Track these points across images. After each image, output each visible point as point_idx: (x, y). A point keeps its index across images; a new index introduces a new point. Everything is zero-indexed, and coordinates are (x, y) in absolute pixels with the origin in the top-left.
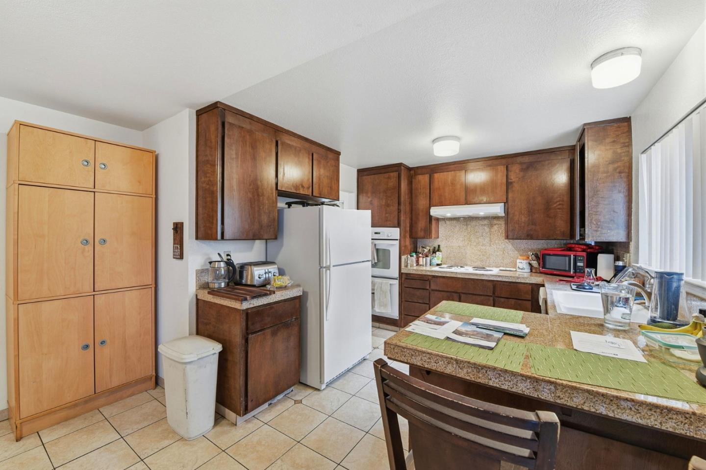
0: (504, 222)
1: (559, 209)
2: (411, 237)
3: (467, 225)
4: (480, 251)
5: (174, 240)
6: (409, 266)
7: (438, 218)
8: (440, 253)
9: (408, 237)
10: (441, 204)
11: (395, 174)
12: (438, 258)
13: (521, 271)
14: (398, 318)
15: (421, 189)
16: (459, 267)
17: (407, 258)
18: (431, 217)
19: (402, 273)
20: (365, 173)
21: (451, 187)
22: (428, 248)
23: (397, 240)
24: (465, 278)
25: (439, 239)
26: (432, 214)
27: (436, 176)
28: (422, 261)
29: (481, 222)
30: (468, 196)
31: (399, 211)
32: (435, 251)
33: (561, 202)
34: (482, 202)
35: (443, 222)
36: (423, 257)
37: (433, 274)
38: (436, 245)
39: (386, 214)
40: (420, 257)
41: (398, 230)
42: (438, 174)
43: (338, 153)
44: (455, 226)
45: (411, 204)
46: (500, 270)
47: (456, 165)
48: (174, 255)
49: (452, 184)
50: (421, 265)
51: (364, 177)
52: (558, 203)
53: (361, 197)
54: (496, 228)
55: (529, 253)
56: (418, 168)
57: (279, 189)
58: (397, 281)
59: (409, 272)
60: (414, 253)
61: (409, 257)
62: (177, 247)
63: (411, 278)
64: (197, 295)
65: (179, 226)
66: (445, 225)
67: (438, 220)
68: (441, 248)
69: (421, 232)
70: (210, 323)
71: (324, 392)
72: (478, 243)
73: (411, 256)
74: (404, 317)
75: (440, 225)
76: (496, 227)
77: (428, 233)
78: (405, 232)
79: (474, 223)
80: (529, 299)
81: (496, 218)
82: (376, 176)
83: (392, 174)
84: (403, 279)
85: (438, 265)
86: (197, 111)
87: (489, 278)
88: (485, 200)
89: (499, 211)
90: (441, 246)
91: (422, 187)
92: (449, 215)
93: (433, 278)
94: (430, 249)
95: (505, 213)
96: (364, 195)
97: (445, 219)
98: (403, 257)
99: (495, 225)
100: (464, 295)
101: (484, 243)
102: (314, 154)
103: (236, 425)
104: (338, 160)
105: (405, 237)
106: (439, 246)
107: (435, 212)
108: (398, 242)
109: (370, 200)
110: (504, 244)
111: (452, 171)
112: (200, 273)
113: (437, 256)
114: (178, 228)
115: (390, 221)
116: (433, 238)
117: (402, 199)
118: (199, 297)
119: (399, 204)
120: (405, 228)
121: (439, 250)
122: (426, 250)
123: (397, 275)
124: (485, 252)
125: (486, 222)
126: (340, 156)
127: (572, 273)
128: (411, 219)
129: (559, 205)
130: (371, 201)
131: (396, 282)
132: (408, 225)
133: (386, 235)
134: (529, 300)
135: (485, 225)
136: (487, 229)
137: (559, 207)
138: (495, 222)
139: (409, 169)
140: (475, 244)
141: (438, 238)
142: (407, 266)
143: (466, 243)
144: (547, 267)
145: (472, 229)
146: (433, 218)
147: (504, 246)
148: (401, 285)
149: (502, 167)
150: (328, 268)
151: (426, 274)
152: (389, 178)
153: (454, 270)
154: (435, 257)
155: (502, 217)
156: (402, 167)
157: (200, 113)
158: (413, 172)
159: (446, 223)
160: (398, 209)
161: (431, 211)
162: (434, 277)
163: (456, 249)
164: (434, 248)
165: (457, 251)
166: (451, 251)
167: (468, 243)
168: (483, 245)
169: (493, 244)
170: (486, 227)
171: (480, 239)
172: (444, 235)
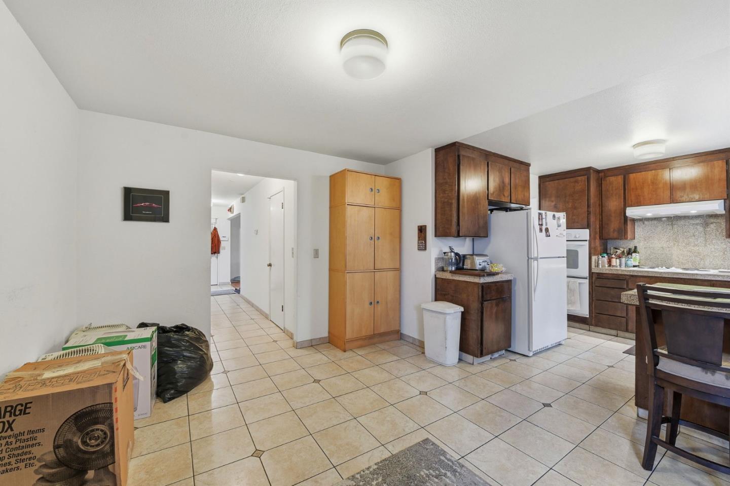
0: (724, 220)
2: (601, 238)
3: (672, 224)
4: (691, 252)
5: (419, 238)
6: (600, 266)
7: (634, 219)
8: (637, 254)
9: (598, 238)
10: (638, 204)
11: (584, 178)
12: (635, 259)
14: (588, 316)
15: (612, 190)
16: (664, 268)
17: (598, 259)
18: (626, 218)
19: (592, 273)
20: (548, 179)
21: (651, 187)
22: (622, 250)
23: (586, 241)
24: (673, 278)
25: (636, 241)
26: (627, 214)
27: (632, 176)
28: (615, 262)
29: (692, 222)
30: (674, 193)
31: (589, 213)
32: (630, 253)
34: (693, 200)
36: (616, 258)
37: (631, 274)
38: (632, 246)
39: (573, 216)
40: (613, 258)
41: (587, 231)
42: (634, 174)
43: (528, 165)
45: (601, 206)
46: (720, 272)
47: (657, 164)
48: (418, 248)
49: (653, 183)
50: (613, 266)
51: (547, 183)
53: (543, 202)
56: (608, 170)
57: (489, 198)
58: (588, 280)
59: (601, 272)
60: (606, 254)
61: (600, 257)
62: (422, 243)
63: (604, 277)
64: (435, 275)
65: (424, 228)
66: (644, 226)
67: (633, 220)
68: (638, 249)
69: (614, 233)
70: (448, 294)
71: (532, 358)
72: (688, 244)
73: (602, 257)
74: (595, 316)
75: (636, 227)
76: (712, 226)
77: (622, 234)
78: (596, 233)
79: (682, 222)
81: (715, 216)
82: (561, 181)
83: (579, 178)
84: (594, 279)
85: (636, 265)
86: (435, 149)
87: (705, 277)
88: (697, 197)
89: (718, 208)
91: (614, 189)
92: (649, 215)
93: (632, 278)
94: (623, 252)
95: (725, 209)
96: (548, 199)
97: (643, 220)
98: (594, 258)
99: (712, 223)
101: (696, 243)
102: (512, 168)
103: (473, 364)
104: (528, 171)
105: (595, 239)
106: (636, 247)
107: (631, 212)
108: (588, 242)
109: (553, 204)
110: (725, 244)
111: (651, 170)
112: (438, 260)
113: (633, 257)
114: (422, 230)
115: (577, 223)
116: (629, 239)
117: (592, 201)
118: (437, 276)
119: (588, 206)
120: (595, 229)
121: (635, 251)
122: (619, 252)
123: (587, 274)
124: (698, 253)
125: (698, 221)
126: (530, 168)
128: (601, 221)
130: (555, 204)
131: (586, 282)
132: (598, 226)
133: (574, 236)
135: (697, 224)
136: (700, 229)
138: (712, 220)
139: (598, 172)
140: (684, 244)
141: (634, 239)
142: (598, 266)
143: (672, 244)
145: (679, 229)
146: (628, 219)
147: (725, 246)
148: (591, 284)
149: (720, 162)
150: (536, 259)
151: (622, 273)
152: (576, 182)
153: (656, 270)
154: (631, 258)
155: (721, 215)
156: (591, 171)
157: (438, 151)
158: (602, 175)
159: (644, 224)
160: (588, 211)
161: (627, 211)
162: (632, 276)
163: (658, 250)
164: (629, 249)
165: (659, 252)
166: (651, 252)
167: (674, 244)
168: (696, 245)
169: (709, 244)
170: (698, 227)
171: (691, 240)
172: (642, 237)
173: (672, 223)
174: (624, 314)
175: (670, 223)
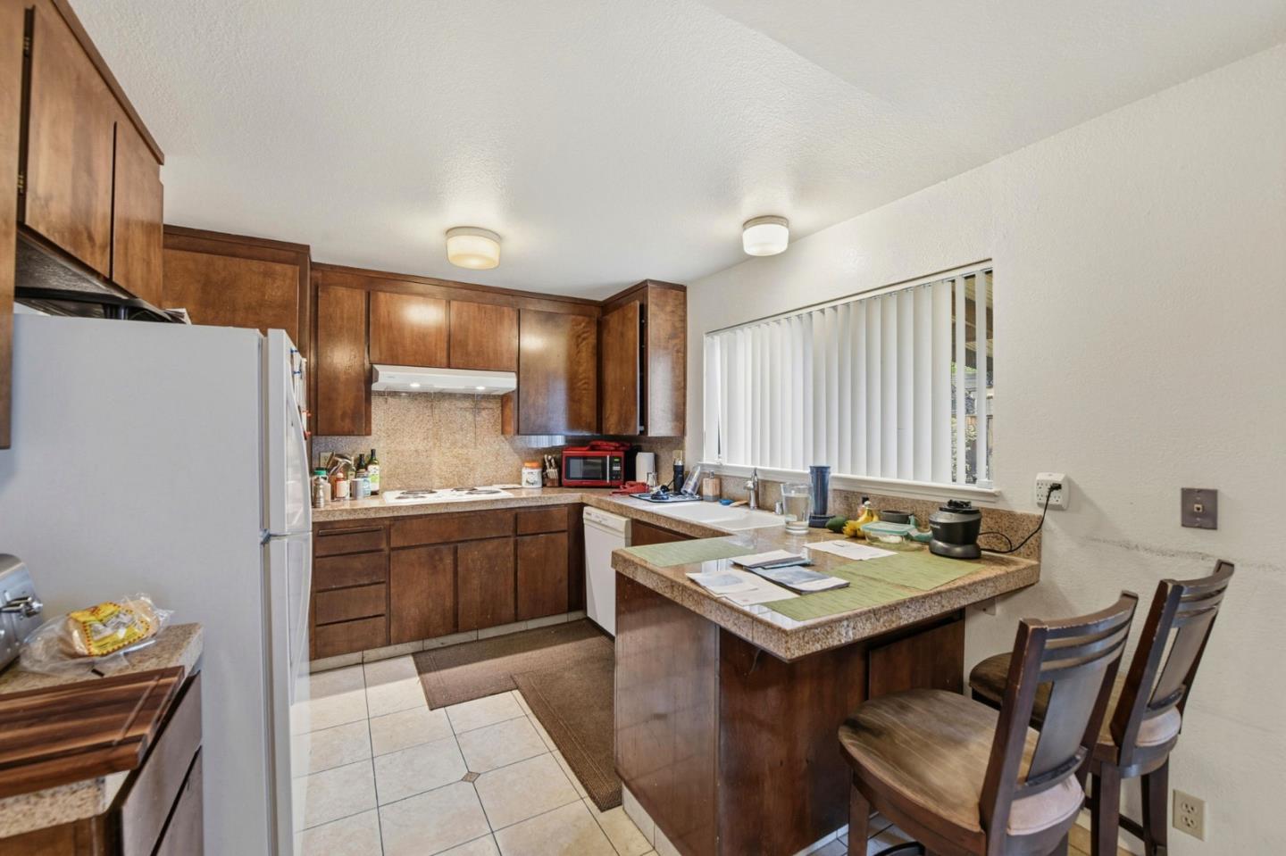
1: (585, 389)
3: (431, 408)
4: (457, 457)
6: (323, 507)
8: (377, 467)
11: (293, 269)
12: (372, 478)
13: (532, 486)
17: (318, 485)
18: (370, 392)
21: (416, 328)
25: (372, 438)
27: (382, 298)
29: (459, 404)
30: (452, 352)
32: (363, 463)
33: (586, 381)
34: (478, 367)
35: (381, 399)
37: (395, 514)
38: (364, 451)
44: (408, 410)
52: (583, 382)
54: (486, 416)
55: (546, 456)
56: (333, 267)
57: (27, 222)
60: (325, 472)
63: (335, 532)
66: (385, 407)
68: (377, 456)
69: (343, 420)
72: (454, 444)
76: (484, 413)
77: (361, 424)
79: (446, 404)
80: (563, 529)
81: (487, 397)
83: (278, 267)
85: (374, 493)
89: (509, 385)
90: (377, 453)
91: (345, 316)
92: (415, 386)
93: (396, 523)
99: (484, 409)
100: (462, 544)
101: (464, 442)
106: (373, 452)
110: (498, 444)
113: (368, 474)
116: (363, 433)
121: (371, 462)
124: (466, 459)
125: (467, 404)
127: (608, 481)
129: (585, 383)
134: (564, 531)
135: (466, 409)
136: (469, 417)
137: (586, 386)
138: (484, 404)
140: (448, 444)
143: (431, 444)
144: (572, 476)
145: (442, 415)
147: (498, 447)
151: (378, 516)
154: (364, 477)
155: (494, 397)
158: (318, 275)
162: (397, 519)
163: (410, 456)
164: (361, 455)
165: (412, 460)
166: (398, 460)
167: (435, 444)
168: (464, 446)
169: (480, 444)
170: (468, 413)
171: (457, 436)
172: (383, 429)
173: (432, 405)
174: (382, 609)
175: (429, 405)
